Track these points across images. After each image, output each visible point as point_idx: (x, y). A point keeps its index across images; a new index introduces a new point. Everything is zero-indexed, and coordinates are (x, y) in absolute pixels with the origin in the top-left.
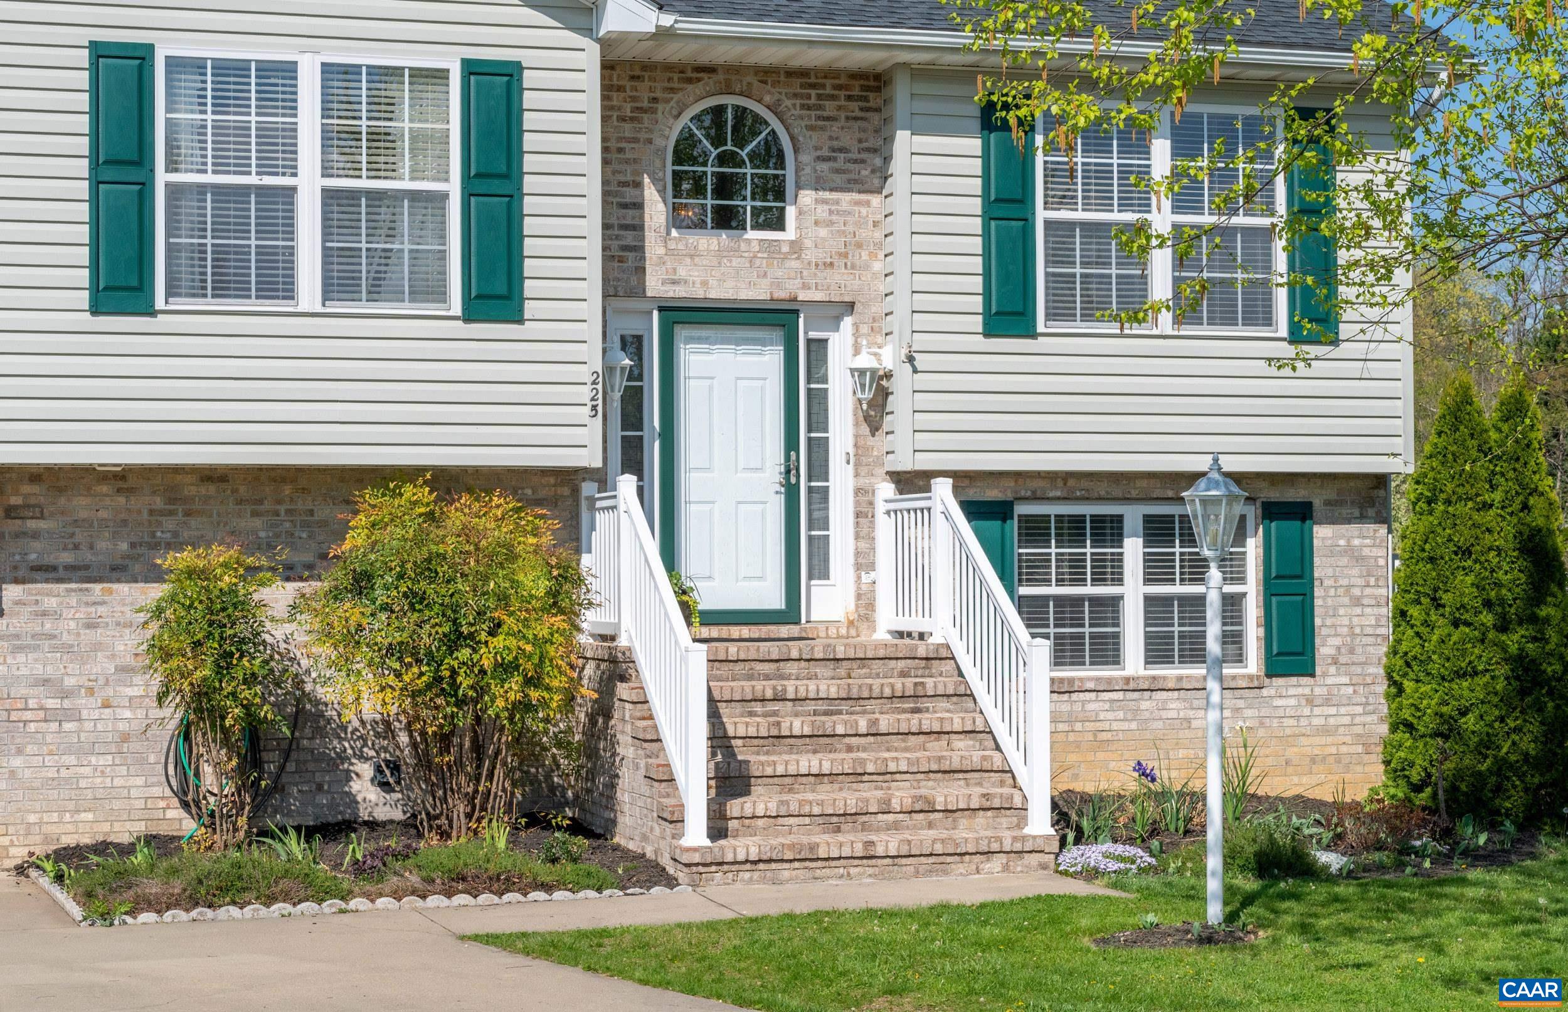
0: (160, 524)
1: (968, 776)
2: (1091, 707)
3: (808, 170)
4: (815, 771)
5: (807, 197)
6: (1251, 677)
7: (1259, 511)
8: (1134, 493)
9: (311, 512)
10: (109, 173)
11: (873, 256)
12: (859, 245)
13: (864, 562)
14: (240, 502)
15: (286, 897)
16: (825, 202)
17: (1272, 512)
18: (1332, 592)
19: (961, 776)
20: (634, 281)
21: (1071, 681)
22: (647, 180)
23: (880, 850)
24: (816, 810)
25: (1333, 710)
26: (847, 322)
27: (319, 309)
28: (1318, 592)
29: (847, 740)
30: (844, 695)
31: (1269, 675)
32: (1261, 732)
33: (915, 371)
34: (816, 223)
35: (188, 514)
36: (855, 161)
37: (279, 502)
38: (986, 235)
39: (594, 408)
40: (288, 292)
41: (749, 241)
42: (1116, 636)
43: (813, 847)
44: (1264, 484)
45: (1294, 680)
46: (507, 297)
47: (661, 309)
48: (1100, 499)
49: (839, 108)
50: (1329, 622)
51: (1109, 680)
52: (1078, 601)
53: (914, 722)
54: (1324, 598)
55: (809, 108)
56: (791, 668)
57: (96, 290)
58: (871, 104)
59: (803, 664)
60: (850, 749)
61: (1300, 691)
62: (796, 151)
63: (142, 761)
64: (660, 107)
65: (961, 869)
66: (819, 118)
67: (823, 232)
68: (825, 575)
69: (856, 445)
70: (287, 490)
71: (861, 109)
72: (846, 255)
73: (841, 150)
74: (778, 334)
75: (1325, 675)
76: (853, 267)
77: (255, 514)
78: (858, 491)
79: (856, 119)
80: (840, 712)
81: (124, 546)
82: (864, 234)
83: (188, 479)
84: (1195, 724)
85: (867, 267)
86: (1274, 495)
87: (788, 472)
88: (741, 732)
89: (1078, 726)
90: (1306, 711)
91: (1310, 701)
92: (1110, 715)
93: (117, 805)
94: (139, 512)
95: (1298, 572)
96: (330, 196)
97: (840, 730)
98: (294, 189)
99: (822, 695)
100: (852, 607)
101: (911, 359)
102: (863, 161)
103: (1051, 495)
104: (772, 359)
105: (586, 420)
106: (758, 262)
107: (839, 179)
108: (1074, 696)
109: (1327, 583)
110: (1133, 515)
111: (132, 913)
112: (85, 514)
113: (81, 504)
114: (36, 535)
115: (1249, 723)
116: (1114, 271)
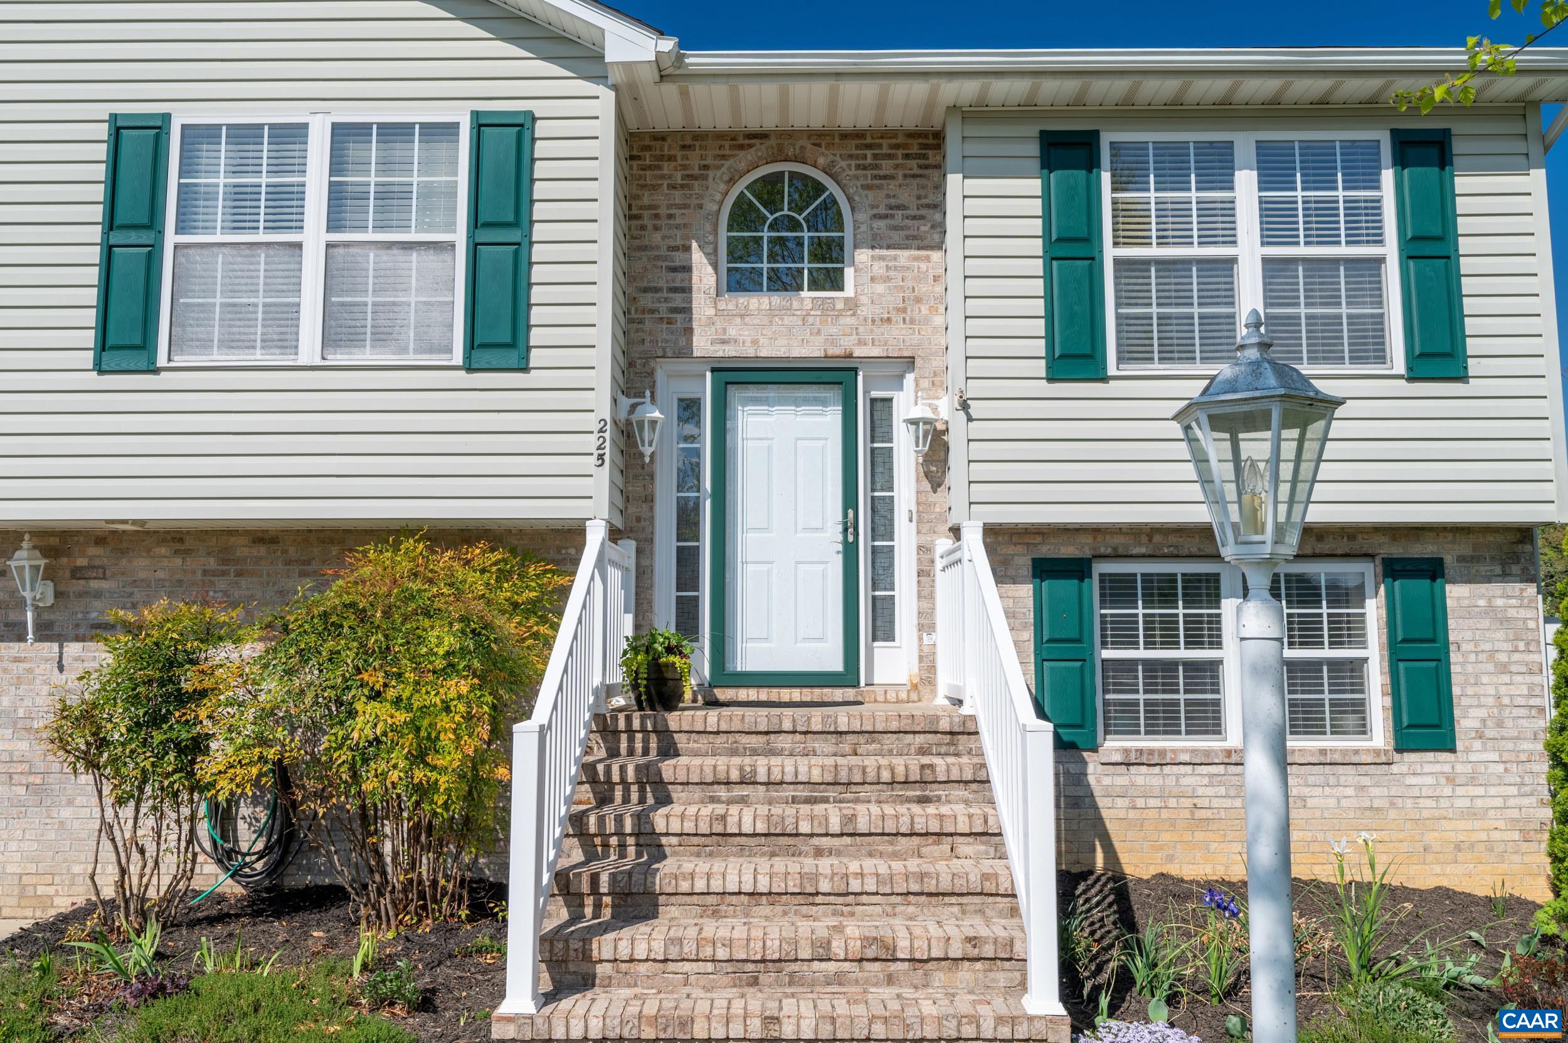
0: (212, 583)
1: (964, 900)
2: (1184, 781)
3: (863, 228)
5: (863, 256)
6: (1377, 752)
7: (1380, 569)
10: (120, 237)
11: (933, 310)
12: (918, 300)
13: (926, 624)
14: (288, 563)
16: (882, 258)
17: (1394, 569)
18: (1472, 657)
19: (953, 900)
20: (682, 342)
21: (1162, 752)
22: (694, 245)
23: (788, 1031)
24: (722, 953)
25: (1479, 791)
26: (909, 379)
27: (318, 362)
28: (1454, 657)
29: (816, 841)
30: (830, 779)
31: (1399, 750)
32: (1393, 814)
33: (970, 419)
34: (873, 279)
35: (239, 574)
36: (914, 218)
38: (1048, 277)
39: (601, 457)
40: (293, 348)
41: (803, 299)
42: (1217, 703)
43: (687, 1021)
44: (1384, 539)
45: (1430, 756)
46: (513, 346)
47: (713, 370)
48: (1191, 556)
49: (897, 167)
50: (1470, 691)
51: (1207, 753)
52: (1170, 666)
53: (925, 817)
54: (1463, 664)
55: (865, 168)
56: (783, 742)
57: (101, 348)
58: (931, 161)
59: (798, 737)
60: (819, 853)
61: (1437, 768)
62: (853, 209)
64: (711, 173)
66: (875, 177)
67: (880, 288)
68: (890, 637)
69: (918, 504)
71: (920, 167)
72: (904, 310)
73: (898, 207)
74: (834, 394)
75: (1468, 750)
76: (912, 321)
77: (302, 574)
78: (920, 548)
79: (914, 176)
80: (825, 800)
82: (923, 289)
83: (242, 540)
84: (1310, 803)
85: (927, 321)
86: (1397, 550)
87: (846, 530)
88: (675, 827)
89: (1172, 803)
90: (1447, 791)
91: (1451, 780)
92: (1210, 791)
94: (194, 572)
95: (1430, 636)
96: (333, 251)
97: (805, 828)
98: (299, 244)
99: (801, 778)
100: (916, 670)
101: (964, 406)
102: (922, 217)
103: (1135, 551)
104: (831, 419)
105: (592, 470)
106: (811, 320)
107: (896, 236)
108: (1167, 769)
109: (1465, 647)
110: (1231, 574)
112: (143, 575)
113: (141, 567)
114: (98, 594)
115: (1377, 803)
116: (1196, 310)
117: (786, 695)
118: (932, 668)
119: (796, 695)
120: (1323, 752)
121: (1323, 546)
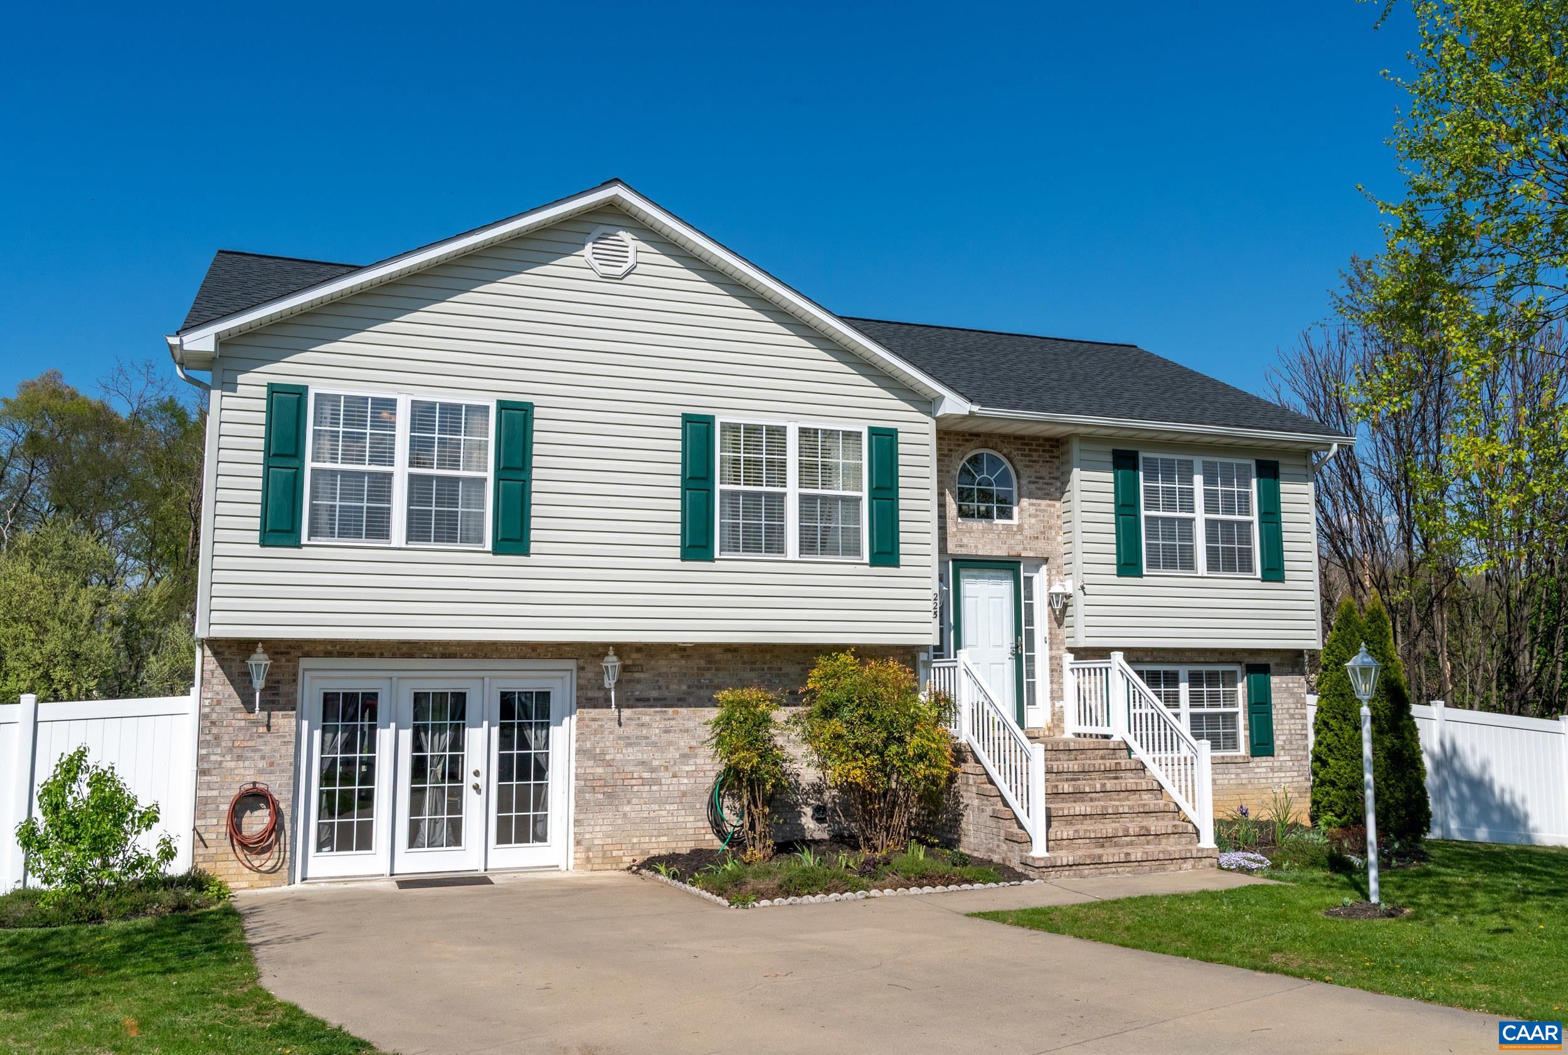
0: (703, 675)
1: (1158, 814)
3: (1025, 488)
4: (1083, 813)
5: (1025, 502)
6: (1244, 757)
7: (1244, 669)
8: (1185, 659)
9: (781, 669)
10: (691, 484)
11: (1057, 533)
12: (1050, 528)
13: (1056, 695)
14: (744, 663)
15: (836, 889)
16: (1033, 505)
17: (1251, 669)
18: (1280, 711)
19: (1154, 814)
20: (941, 545)
22: (947, 492)
23: (1133, 858)
24: (1093, 835)
25: (1283, 774)
26: (1044, 568)
27: (797, 559)
28: (1274, 712)
29: (1090, 795)
30: (1081, 770)
31: (1252, 756)
32: (1250, 787)
33: (1085, 594)
34: (1030, 515)
35: (717, 670)
36: (1048, 484)
37: (765, 663)
38: (1117, 523)
39: (935, 613)
40: (781, 550)
41: (997, 525)
43: (1100, 857)
44: (1246, 655)
45: (1264, 758)
46: (891, 553)
47: (954, 560)
48: (1169, 662)
49: (1039, 456)
50: (1279, 727)
54: (1277, 715)
55: (1025, 456)
57: (684, 547)
58: (1055, 454)
59: (1053, 752)
60: (1092, 800)
61: (1267, 764)
62: (1018, 477)
64: (953, 454)
65: (1172, 867)
66: (1030, 461)
67: (1033, 521)
68: (1034, 704)
69: (1050, 633)
70: (768, 657)
71: (1050, 457)
72: (1044, 533)
73: (1040, 478)
74: (1010, 574)
75: (1279, 755)
76: (1048, 539)
77: (752, 670)
78: (1051, 658)
79: (1047, 462)
80: (1079, 779)
81: (684, 687)
82: (1052, 522)
83: (718, 651)
85: (1054, 539)
86: (1251, 660)
87: (1017, 647)
90: (1271, 775)
91: (1272, 769)
93: (679, 832)
94: (692, 668)
95: (1264, 701)
96: (803, 498)
97: (1087, 790)
98: (785, 494)
99: (1070, 770)
100: (1049, 720)
101: (1083, 588)
102: (1051, 484)
103: (1146, 660)
104: (1005, 588)
105: (931, 620)
106: (1002, 536)
107: (1040, 493)
109: (1278, 707)
110: (1183, 671)
111: (757, 900)
112: (664, 670)
113: (662, 665)
114: (639, 681)
115: (1244, 781)
116: (1177, 543)
118: (1060, 719)
120: (1223, 757)
121: (1223, 658)
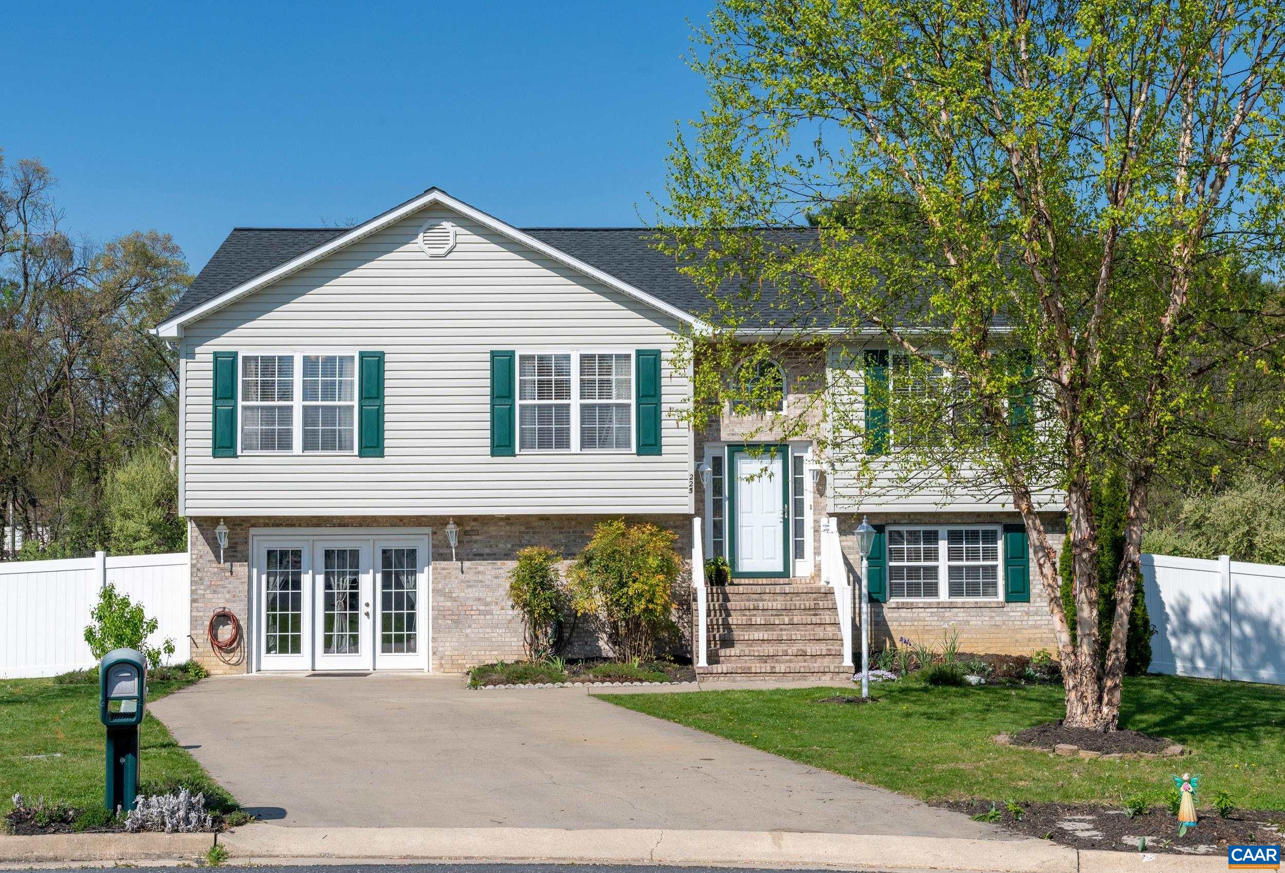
0: (522, 538)
1: (828, 641)
2: (921, 615)
3: (791, 386)
5: (793, 397)
6: (998, 603)
7: (1003, 528)
8: (942, 521)
9: (583, 532)
10: (497, 401)
11: (821, 421)
12: (814, 416)
13: (817, 552)
15: (542, 681)
16: (799, 398)
17: (1009, 529)
19: (823, 641)
20: (715, 435)
21: (912, 603)
23: (777, 670)
24: (756, 654)
25: (1039, 618)
26: (810, 449)
27: (579, 452)
28: (1031, 565)
29: (780, 626)
31: (1007, 602)
32: (1004, 627)
33: (835, 471)
34: (795, 408)
35: (534, 533)
36: (813, 381)
37: (570, 528)
38: (867, 411)
39: (691, 488)
40: (568, 446)
41: (766, 416)
42: (936, 584)
43: (750, 668)
44: (1005, 516)
45: (1020, 604)
46: (655, 445)
47: (728, 446)
48: (927, 524)
51: (930, 603)
52: (918, 569)
53: (815, 620)
55: (792, 359)
56: (766, 597)
57: (493, 446)
60: (781, 630)
61: (1023, 609)
63: (516, 631)
66: (796, 363)
67: (798, 411)
68: (802, 557)
69: (814, 502)
70: (573, 523)
72: (808, 421)
73: (806, 376)
74: (779, 455)
75: (1035, 602)
76: (812, 426)
77: (560, 533)
78: (815, 521)
79: (813, 363)
80: (783, 615)
81: (510, 546)
82: (816, 411)
83: (534, 519)
84: (971, 623)
85: (818, 426)
86: (1009, 521)
87: (784, 513)
88: (735, 622)
89: (916, 623)
90: (1026, 618)
91: (1027, 614)
92: (931, 619)
93: (506, 648)
94: (516, 533)
95: (1022, 556)
96: (583, 407)
97: (777, 622)
98: (569, 405)
99: (774, 608)
100: (812, 571)
101: (832, 465)
102: (816, 381)
103: (904, 522)
104: (777, 466)
105: (686, 494)
106: (769, 425)
107: (805, 389)
108: (914, 610)
110: (943, 530)
111: (485, 685)
112: (494, 533)
113: (493, 530)
114: (476, 542)
115: (997, 623)
117: (760, 581)
118: (820, 570)
119: (764, 581)
120: (976, 603)
121: (979, 520)
